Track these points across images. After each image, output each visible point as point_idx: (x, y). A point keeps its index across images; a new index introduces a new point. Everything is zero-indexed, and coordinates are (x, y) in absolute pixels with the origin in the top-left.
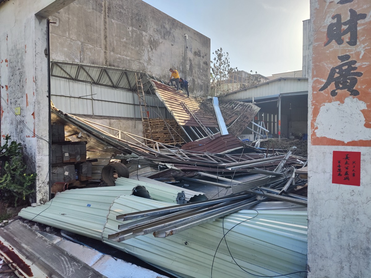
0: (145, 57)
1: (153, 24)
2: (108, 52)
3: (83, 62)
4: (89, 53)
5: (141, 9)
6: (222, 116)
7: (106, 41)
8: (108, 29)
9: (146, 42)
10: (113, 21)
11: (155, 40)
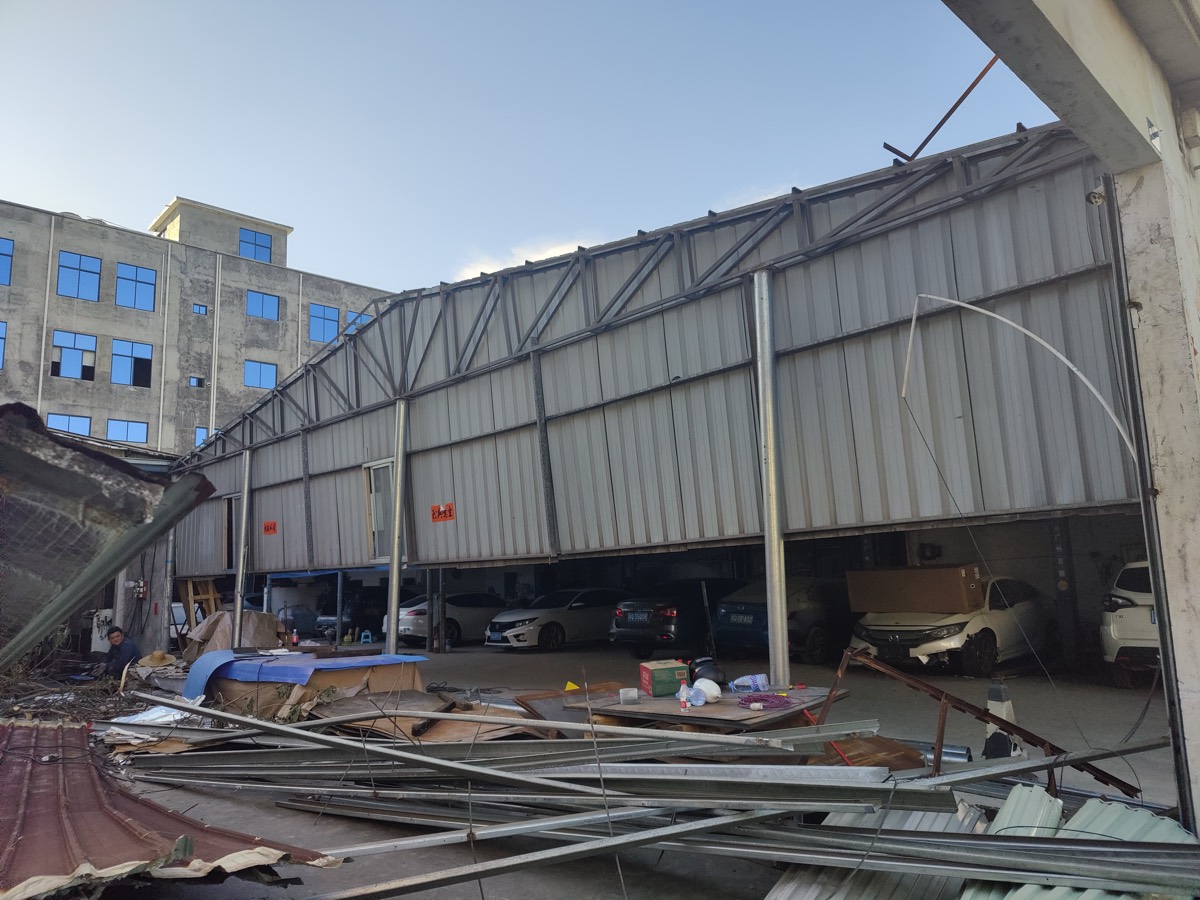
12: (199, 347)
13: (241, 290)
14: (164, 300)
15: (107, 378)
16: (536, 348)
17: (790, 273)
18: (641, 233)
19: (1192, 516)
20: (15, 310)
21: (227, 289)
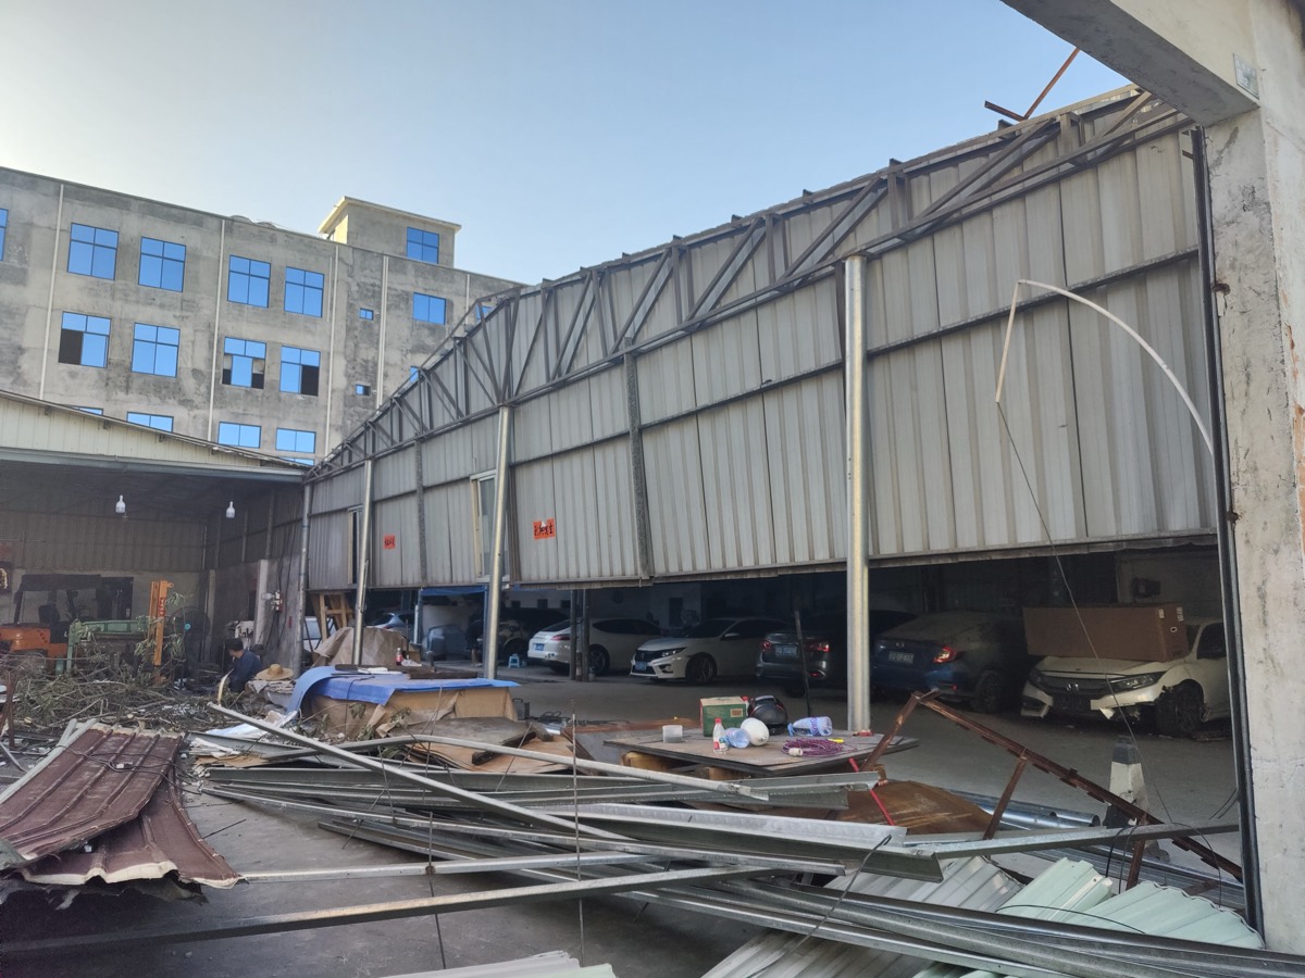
12: (366, 353)
13: (407, 293)
14: (332, 305)
15: (276, 386)
16: (630, 349)
17: (887, 259)
18: (735, 218)
19: (1275, 547)
20: (187, 317)
21: (393, 292)
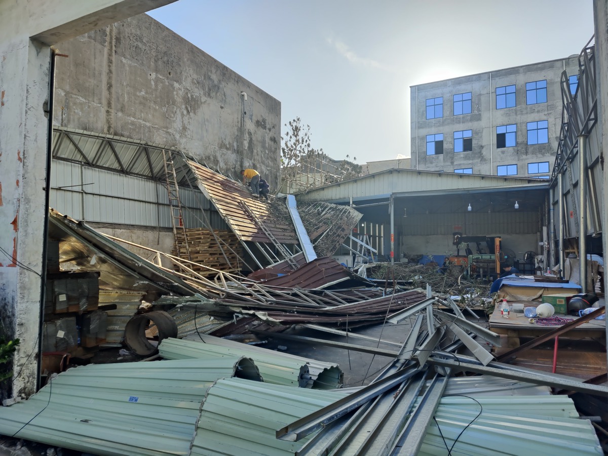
0: (178, 125)
1: (191, 71)
2: (113, 112)
3: (66, 126)
4: (78, 111)
5: (172, 45)
6: (303, 226)
7: (110, 93)
8: (114, 73)
9: (179, 100)
10: (124, 60)
11: (194, 97)
20: (551, 113)
